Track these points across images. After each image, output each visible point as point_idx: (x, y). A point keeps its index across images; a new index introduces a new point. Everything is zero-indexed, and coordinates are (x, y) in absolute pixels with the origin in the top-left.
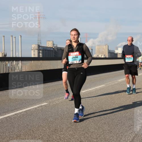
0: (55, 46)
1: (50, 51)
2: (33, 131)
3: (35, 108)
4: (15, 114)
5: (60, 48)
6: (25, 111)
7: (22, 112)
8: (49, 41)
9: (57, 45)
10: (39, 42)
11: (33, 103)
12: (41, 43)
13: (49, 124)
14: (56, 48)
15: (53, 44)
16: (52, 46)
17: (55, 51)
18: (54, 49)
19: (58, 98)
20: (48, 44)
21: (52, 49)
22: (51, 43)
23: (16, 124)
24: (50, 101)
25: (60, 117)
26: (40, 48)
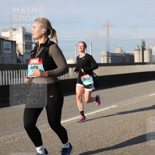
0: (123, 52)
1: (119, 57)
2: (104, 131)
3: (106, 110)
4: (88, 115)
5: (128, 54)
6: (96, 113)
7: (93, 114)
8: (117, 48)
9: (125, 51)
10: (108, 49)
11: (103, 106)
12: (109, 50)
13: (119, 125)
14: (124, 54)
15: (121, 51)
16: (120, 52)
17: (123, 57)
18: (122, 55)
19: (126, 101)
20: (116, 51)
21: (120, 55)
22: (120, 50)
23: (89, 124)
24: (119, 104)
25: (129, 118)
26: (109, 54)
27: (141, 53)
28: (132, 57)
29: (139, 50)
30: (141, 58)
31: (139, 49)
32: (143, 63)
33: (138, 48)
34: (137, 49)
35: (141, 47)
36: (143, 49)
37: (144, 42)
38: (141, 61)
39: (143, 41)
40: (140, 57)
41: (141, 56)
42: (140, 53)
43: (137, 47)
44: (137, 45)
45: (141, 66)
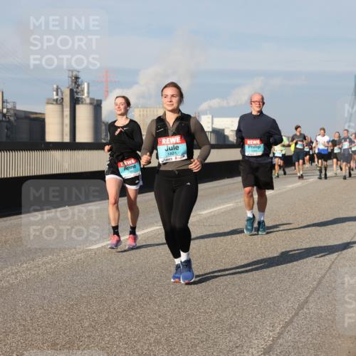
0: (9, 106)
5: (26, 113)
9: (15, 103)
14: (12, 112)
15: (3, 102)
27: (67, 112)
28: (38, 123)
29: (60, 102)
30: (67, 130)
31: (62, 99)
32: (73, 145)
33: (57, 95)
34: (55, 97)
35: (67, 93)
36: (75, 101)
37: (77, 78)
38: (67, 139)
39: (74, 73)
40: (62, 123)
41: (67, 121)
42: (63, 111)
43: (55, 93)
44: (55, 86)
45: (67, 154)
